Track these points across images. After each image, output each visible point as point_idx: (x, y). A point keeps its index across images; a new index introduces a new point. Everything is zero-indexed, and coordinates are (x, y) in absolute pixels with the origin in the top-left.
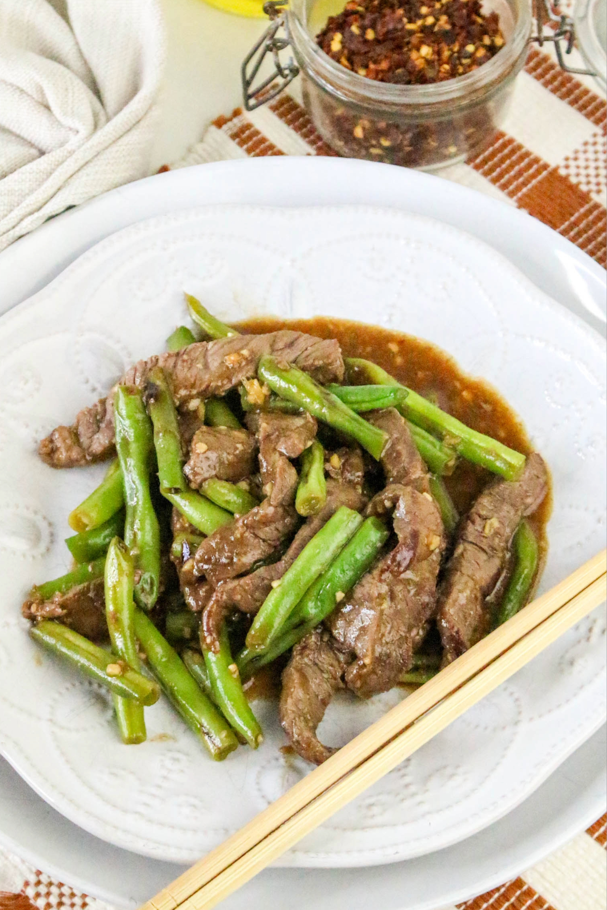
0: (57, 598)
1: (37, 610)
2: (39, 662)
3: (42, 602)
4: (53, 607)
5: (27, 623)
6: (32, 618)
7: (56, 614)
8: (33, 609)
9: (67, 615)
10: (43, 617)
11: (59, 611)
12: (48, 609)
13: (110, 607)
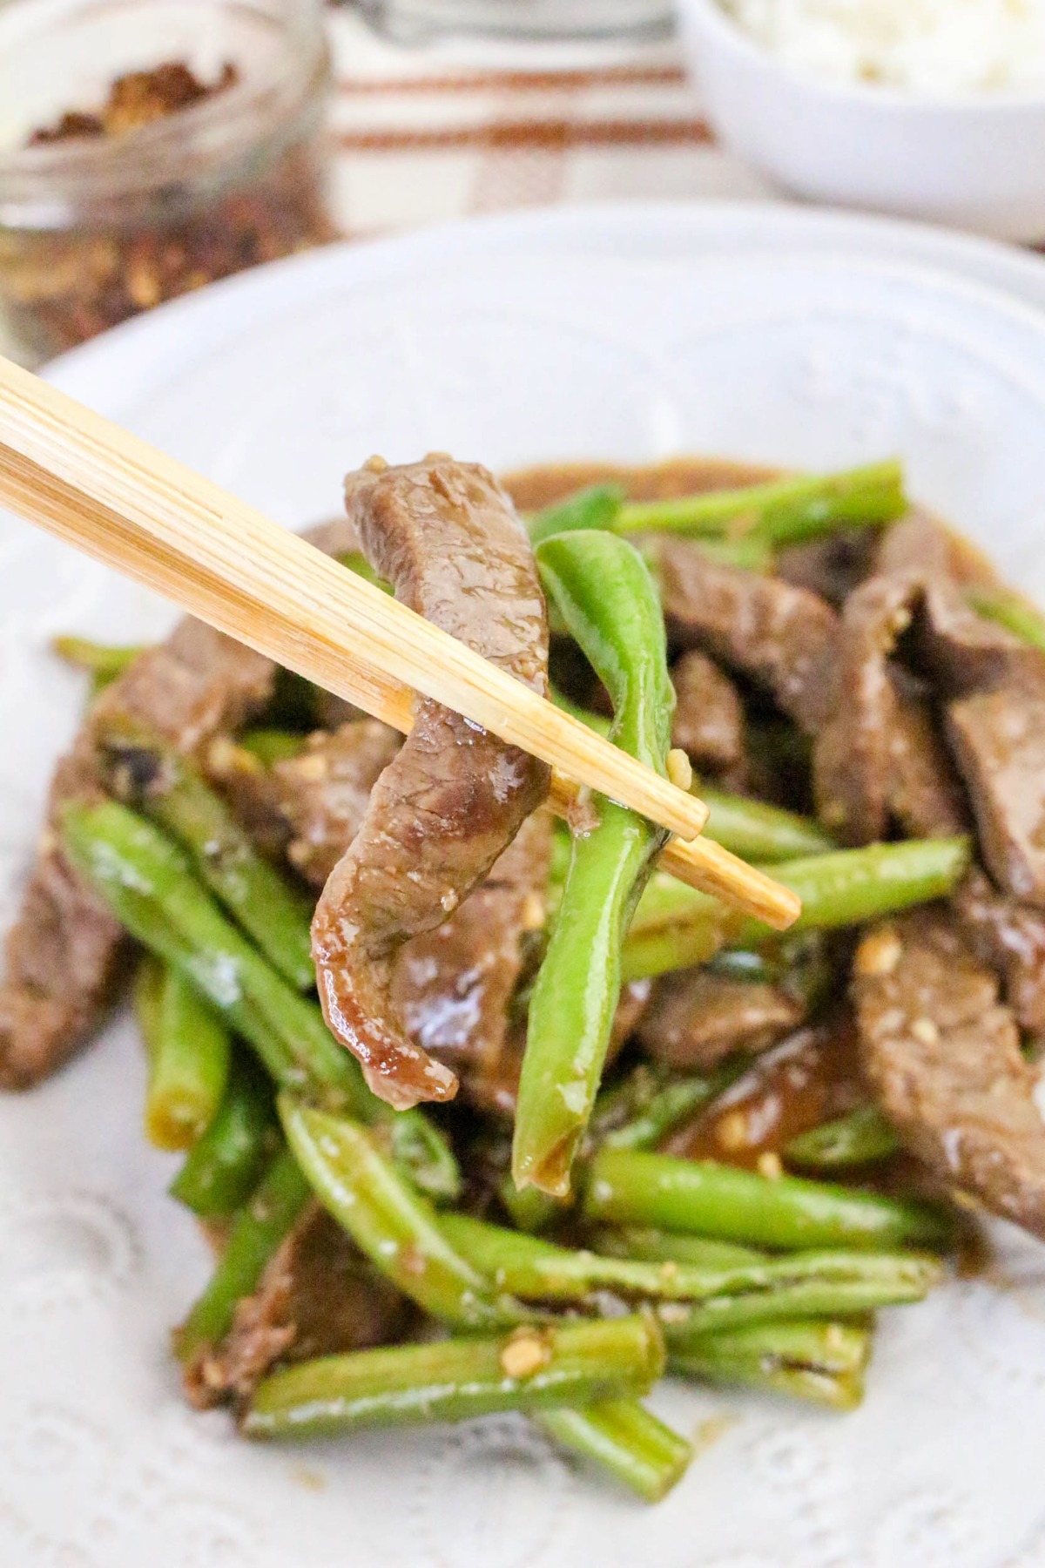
0: (250, 1310)
1: (225, 1371)
2: (314, 1482)
3: (220, 1349)
4: (258, 1336)
5: (218, 1420)
6: (227, 1400)
7: (274, 1351)
8: (214, 1376)
9: (302, 1334)
10: (249, 1375)
11: (280, 1337)
12: (248, 1352)
13: (384, 1249)
